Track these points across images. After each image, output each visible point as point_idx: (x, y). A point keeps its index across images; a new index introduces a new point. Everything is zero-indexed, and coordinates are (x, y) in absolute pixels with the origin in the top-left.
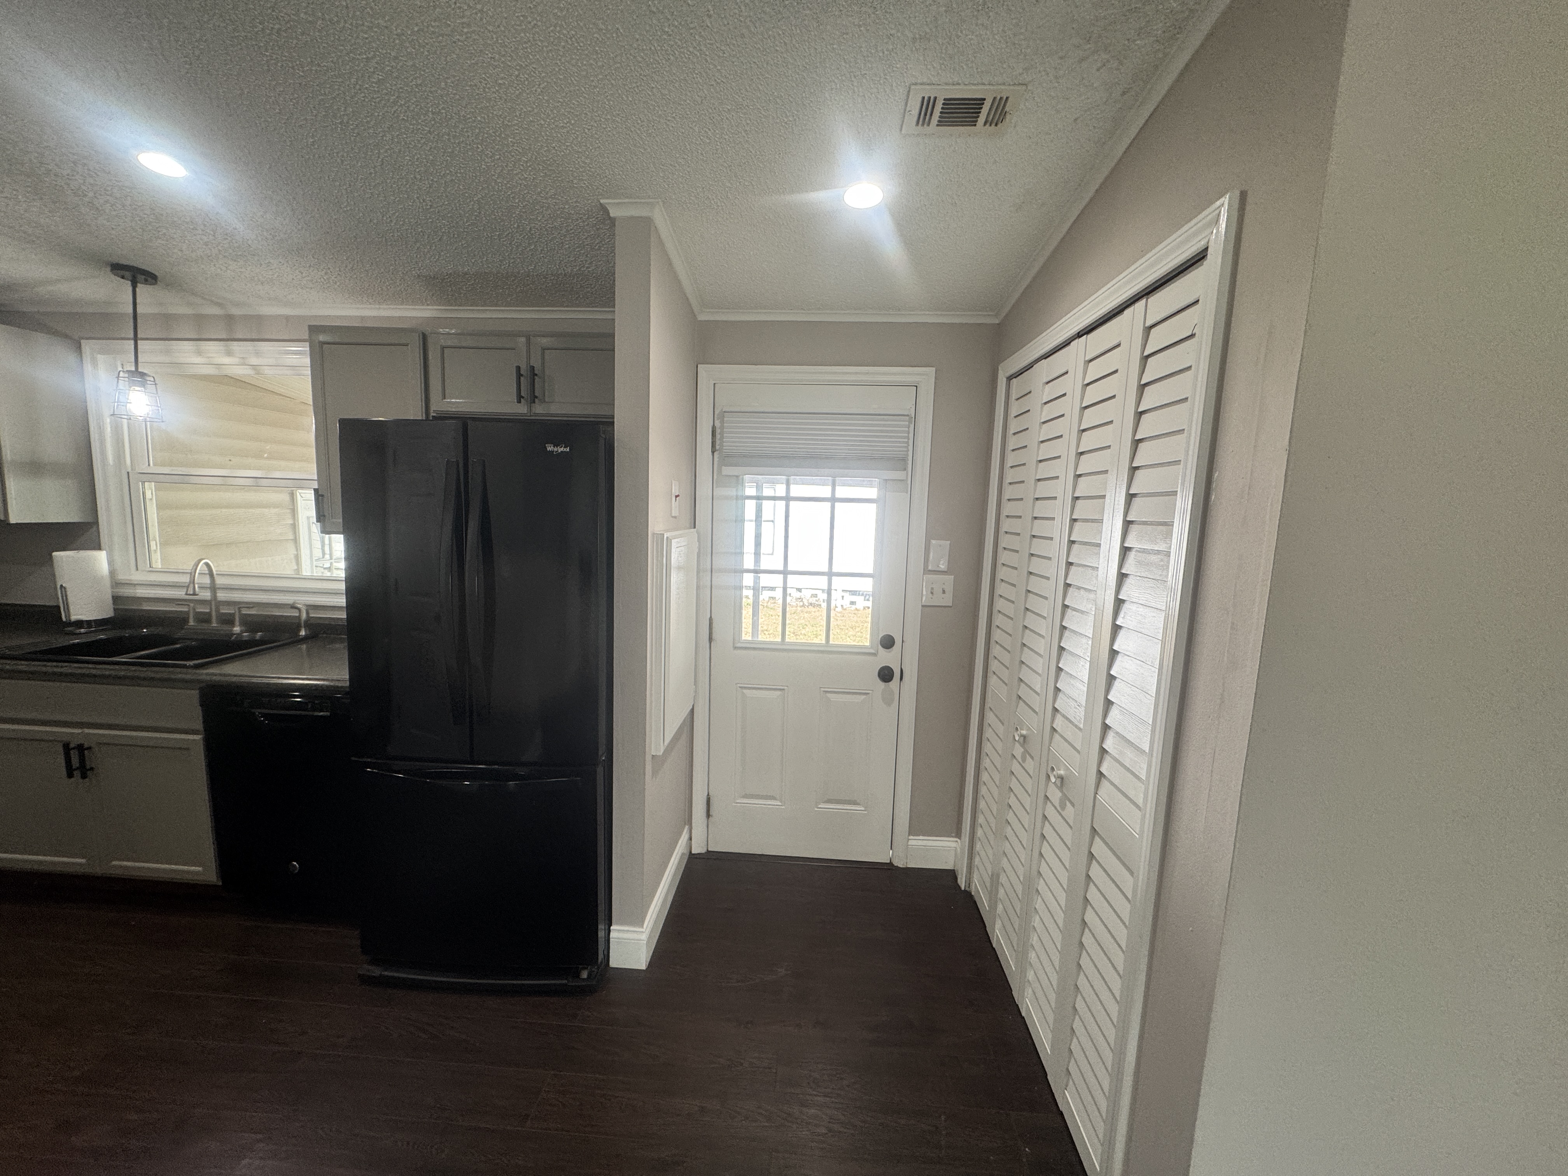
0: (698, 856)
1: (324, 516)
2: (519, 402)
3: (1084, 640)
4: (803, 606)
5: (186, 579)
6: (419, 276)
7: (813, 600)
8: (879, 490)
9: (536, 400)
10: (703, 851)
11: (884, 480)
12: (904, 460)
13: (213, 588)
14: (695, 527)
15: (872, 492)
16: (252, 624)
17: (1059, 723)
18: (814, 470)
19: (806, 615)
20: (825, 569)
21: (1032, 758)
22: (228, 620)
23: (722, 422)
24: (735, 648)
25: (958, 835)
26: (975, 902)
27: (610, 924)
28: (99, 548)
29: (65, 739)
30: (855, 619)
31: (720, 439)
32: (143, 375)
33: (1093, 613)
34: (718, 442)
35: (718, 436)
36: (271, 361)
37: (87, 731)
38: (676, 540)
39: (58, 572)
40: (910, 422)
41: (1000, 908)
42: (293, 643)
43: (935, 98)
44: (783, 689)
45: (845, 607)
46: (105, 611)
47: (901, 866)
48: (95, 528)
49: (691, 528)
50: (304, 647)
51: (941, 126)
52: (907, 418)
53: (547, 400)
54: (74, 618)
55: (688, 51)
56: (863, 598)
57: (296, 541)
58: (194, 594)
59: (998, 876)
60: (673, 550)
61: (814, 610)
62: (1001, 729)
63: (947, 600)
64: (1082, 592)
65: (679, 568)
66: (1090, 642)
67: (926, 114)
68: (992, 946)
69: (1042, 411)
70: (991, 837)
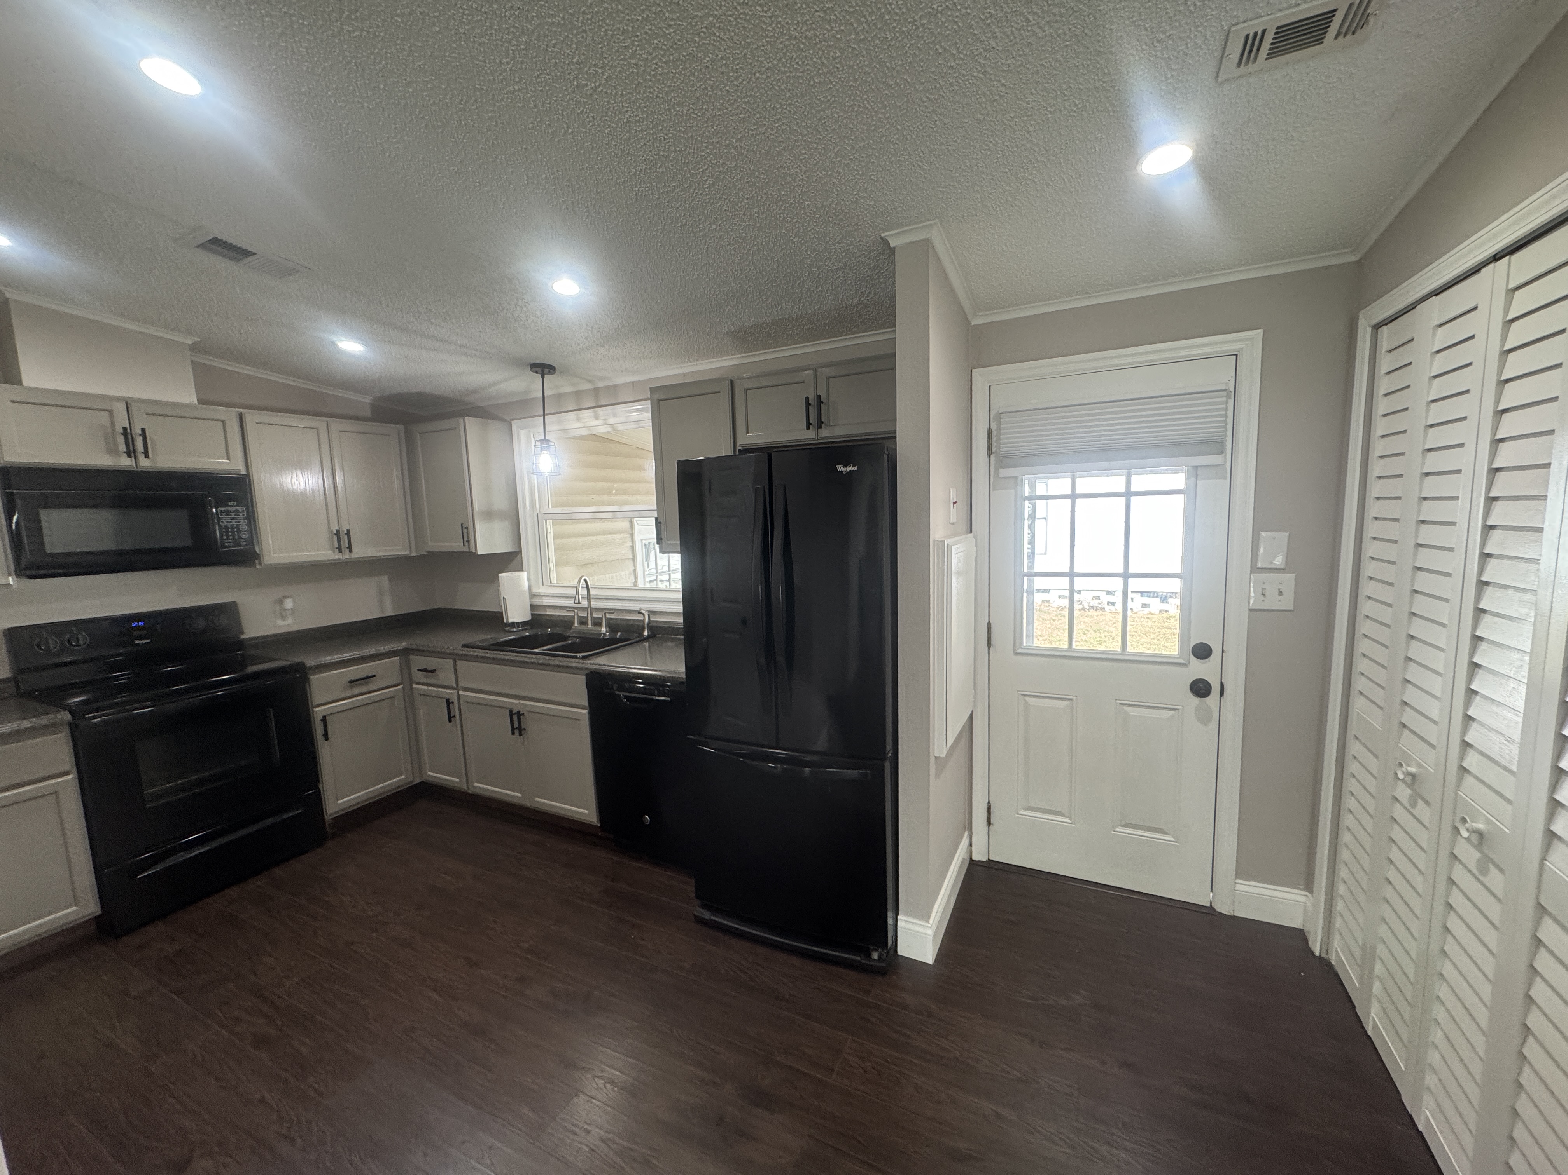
0: (980, 863)
1: (662, 539)
2: (808, 428)
3: (1516, 656)
4: (1083, 609)
5: (573, 592)
6: (727, 333)
7: (1095, 603)
8: (1188, 477)
9: (823, 425)
10: (985, 859)
11: (1193, 467)
12: (1221, 442)
13: (589, 598)
14: (971, 532)
15: (1178, 480)
16: (613, 626)
17: (1472, 761)
18: (1105, 464)
19: (1086, 620)
20: (1120, 570)
21: (1427, 803)
22: (597, 623)
23: (999, 424)
24: (1017, 654)
25: (1309, 886)
26: (1337, 975)
27: (897, 914)
28: (522, 570)
29: (510, 707)
30: (1150, 623)
31: (996, 441)
32: (548, 441)
33: (1532, 620)
34: (994, 444)
35: (994, 439)
36: (622, 419)
37: (522, 702)
38: (956, 546)
39: (502, 588)
40: (1228, 397)
41: (1377, 987)
42: (640, 641)
43: (1264, 32)
44: (1072, 699)
45: (1135, 610)
46: (527, 617)
47: (1226, 913)
48: (519, 556)
49: (967, 533)
50: (647, 644)
51: (1271, 58)
52: (1224, 393)
53: (831, 424)
54: (511, 620)
55: (972, 76)
56: (1158, 599)
57: (634, 559)
58: (579, 603)
59: (1374, 949)
60: (953, 556)
61: (1096, 613)
62: (1373, 764)
63: (1288, 602)
64: (1510, 592)
65: (959, 573)
66: (1527, 658)
67: (1250, 52)
68: (1366, 1032)
69: (1431, 363)
70: (1361, 897)
